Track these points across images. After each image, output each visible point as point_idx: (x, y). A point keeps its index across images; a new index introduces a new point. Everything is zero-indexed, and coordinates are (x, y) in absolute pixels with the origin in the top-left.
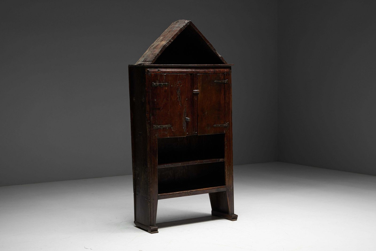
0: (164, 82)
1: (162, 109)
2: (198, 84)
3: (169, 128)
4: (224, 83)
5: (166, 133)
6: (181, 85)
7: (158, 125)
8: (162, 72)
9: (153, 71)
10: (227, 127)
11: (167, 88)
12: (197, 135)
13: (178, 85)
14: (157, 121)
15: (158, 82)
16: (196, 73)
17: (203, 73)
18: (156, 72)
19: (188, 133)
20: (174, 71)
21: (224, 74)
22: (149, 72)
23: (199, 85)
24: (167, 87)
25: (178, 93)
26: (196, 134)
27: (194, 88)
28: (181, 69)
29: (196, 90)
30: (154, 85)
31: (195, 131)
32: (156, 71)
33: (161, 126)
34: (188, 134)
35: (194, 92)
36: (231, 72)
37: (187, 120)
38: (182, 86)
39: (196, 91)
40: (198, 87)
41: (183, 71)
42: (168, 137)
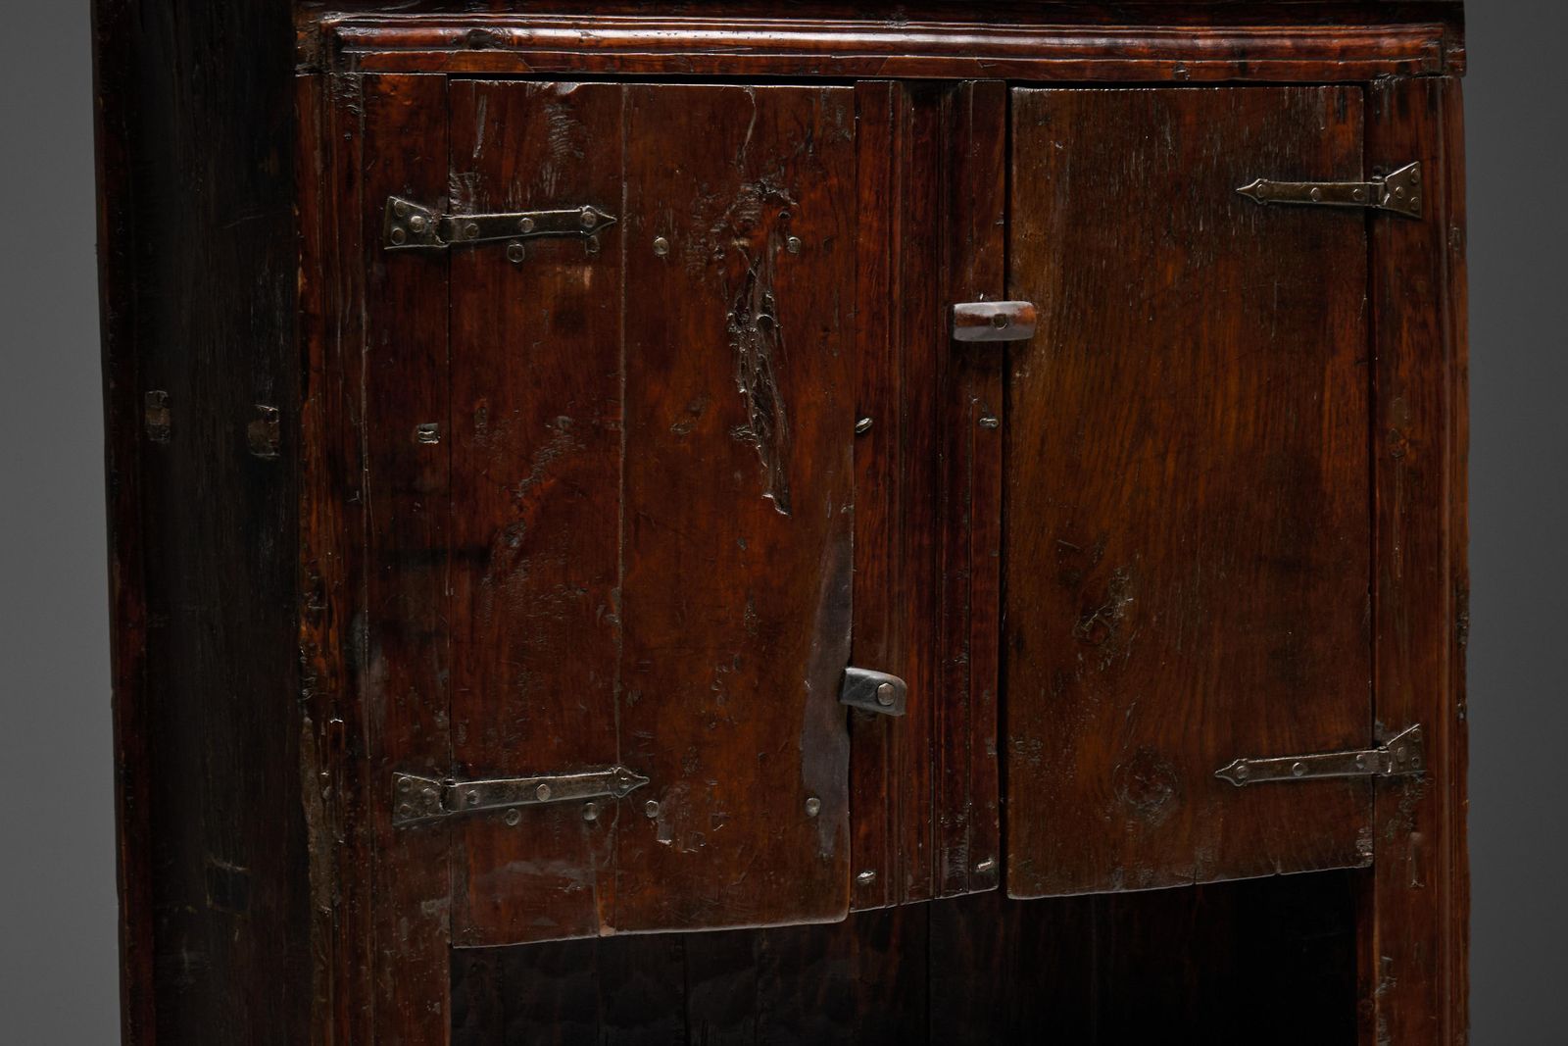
0: (550, 190)
1: (522, 552)
2: (1017, 217)
3: (608, 809)
4: (1372, 216)
5: (572, 874)
6: (782, 229)
7: (465, 774)
8: (529, 59)
9: (401, 43)
10: (1396, 782)
11: (587, 275)
12: (1002, 891)
13: (744, 231)
14: (442, 719)
15: (465, 198)
16: (993, 70)
17: (1088, 75)
18: (435, 62)
19: (879, 875)
20: (696, 45)
21: (1365, 86)
22: (343, 62)
23: (1025, 230)
24: (588, 261)
25: (751, 337)
26: (983, 879)
27: (970, 274)
28: (797, 22)
29: (992, 308)
30: (409, 227)
31: (964, 848)
32: (443, 42)
33: (497, 792)
34: (876, 885)
35: (961, 334)
36: (1458, 68)
37: (858, 696)
38: (804, 250)
39: (984, 321)
40: (1017, 262)
41: (817, 47)
42: (607, 932)
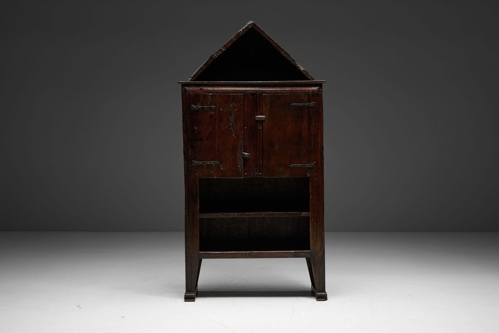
0: (209, 104)
1: (206, 139)
2: (263, 107)
3: (215, 165)
4: (309, 107)
5: (212, 172)
6: (235, 108)
7: (200, 161)
8: (207, 91)
9: (193, 90)
10: (312, 168)
11: (213, 113)
12: (263, 176)
13: (231, 108)
14: (197, 156)
15: (199, 105)
16: (260, 92)
17: (273, 93)
18: (196, 92)
19: (247, 174)
20: (225, 90)
21: (308, 94)
22: (187, 92)
23: (264, 109)
24: (213, 111)
25: (231, 119)
26: (260, 175)
27: (258, 113)
29: (259, 116)
30: (193, 108)
31: (258, 172)
32: (197, 90)
33: (203, 163)
35: (256, 119)
36: (322, 92)
37: (243, 155)
38: (238, 110)
39: (259, 118)
40: (263, 112)
41: (239, 90)
42: (216, 177)
